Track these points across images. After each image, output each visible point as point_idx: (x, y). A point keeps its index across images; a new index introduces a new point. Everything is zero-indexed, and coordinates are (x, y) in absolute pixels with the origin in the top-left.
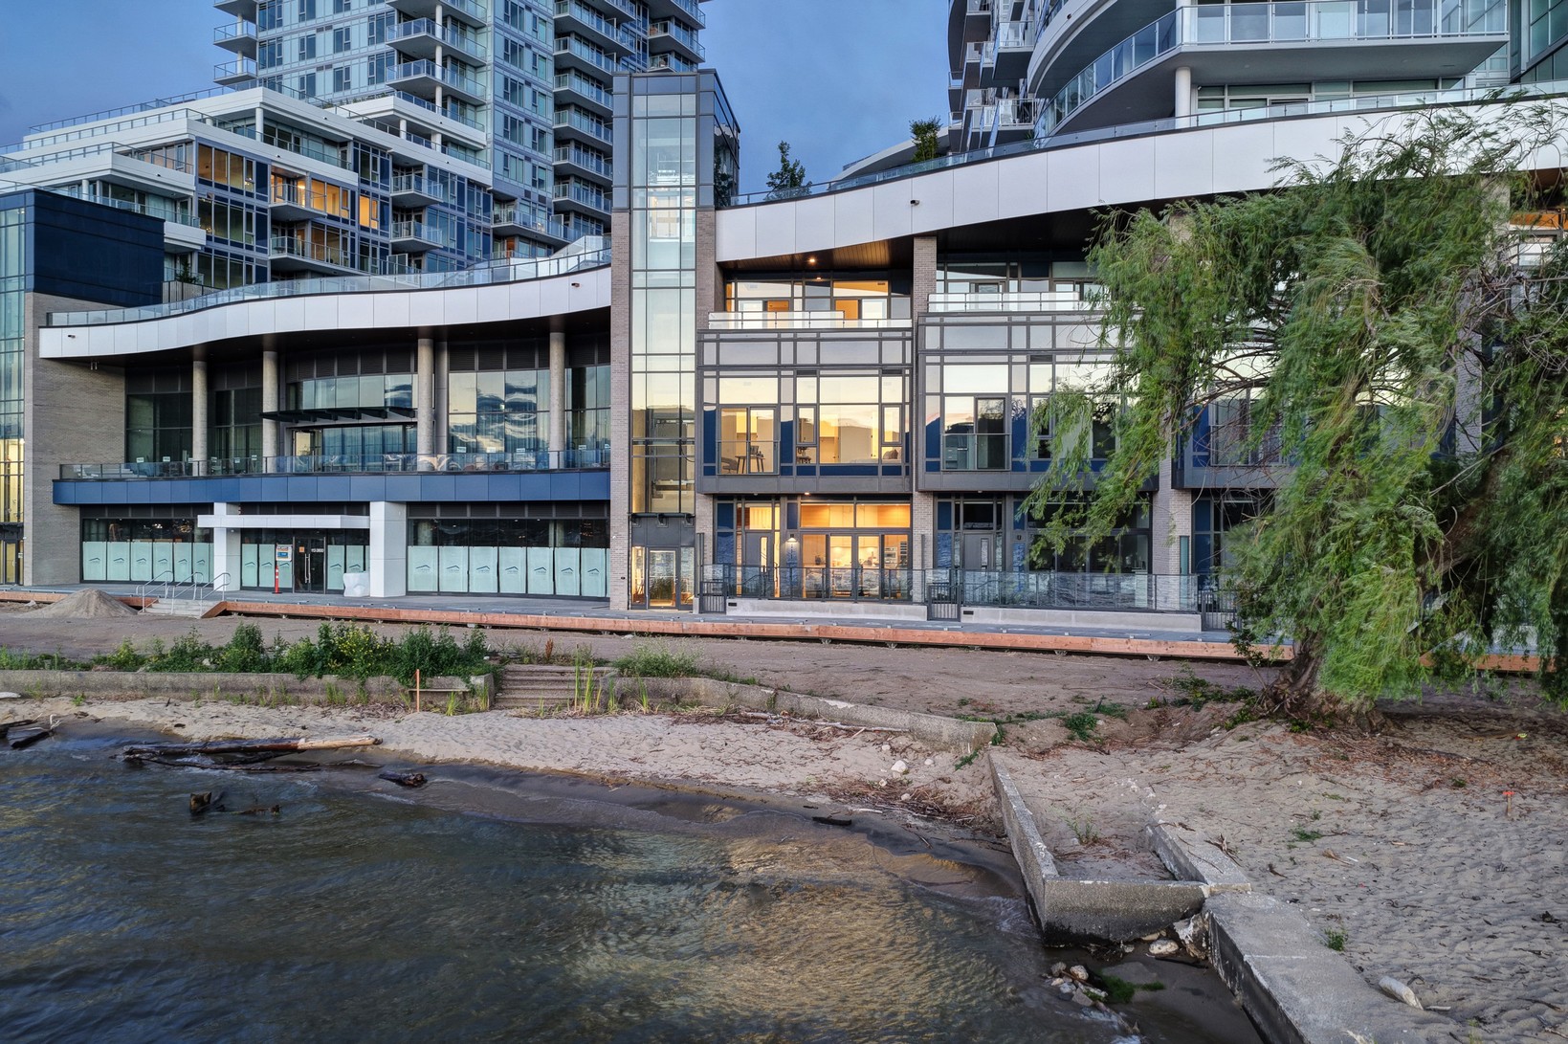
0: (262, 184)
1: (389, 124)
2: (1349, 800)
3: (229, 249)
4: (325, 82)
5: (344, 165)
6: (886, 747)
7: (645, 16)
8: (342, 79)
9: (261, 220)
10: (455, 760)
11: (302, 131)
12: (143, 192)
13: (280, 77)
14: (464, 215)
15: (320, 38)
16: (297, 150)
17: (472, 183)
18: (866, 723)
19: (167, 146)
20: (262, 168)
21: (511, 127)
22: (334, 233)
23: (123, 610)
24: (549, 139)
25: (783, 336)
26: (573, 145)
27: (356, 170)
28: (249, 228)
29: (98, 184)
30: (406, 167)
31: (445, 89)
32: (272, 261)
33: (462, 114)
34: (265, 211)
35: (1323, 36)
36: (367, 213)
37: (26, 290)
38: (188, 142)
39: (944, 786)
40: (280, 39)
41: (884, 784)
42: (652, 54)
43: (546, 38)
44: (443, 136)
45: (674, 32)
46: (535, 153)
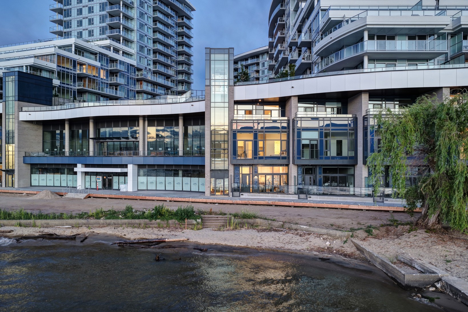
0: (74, 66)
1: (108, 48)
2: (451, 252)
3: (66, 86)
4: (85, 34)
5: (96, 61)
6: (322, 238)
7: (177, 15)
8: (91, 33)
9: (74, 77)
10: (210, 244)
11: (84, 50)
12: (40, 69)
13: (71, 32)
14: (129, 74)
15: (84, 21)
16: (83, 56)
17: (131, 65)
18: (313, 232)
19: (47, 55)
20: (75, 61)
21: (141, 48)
22: (94, 80)
23: (59, 197)
24: (152, 52)
25: (255, 121)
26: (158, 53)
27: (99, 62)
28: (71, 80)
29: (28, 67)
30: (113, 61)
31: (123, 37)
32: (77, 89)
33: (127, 44)
34: (75, 74)
35: (402, 49)
36: (102, 74)
37: (15, 100)
38: (55, 54)
39: (343, 249)
40: (71, 20)
41: (326, 248)
42: (179, 27)
43: (151, 22)
44: (123, 51)
45: (185, 20)
46: (148, 56)
